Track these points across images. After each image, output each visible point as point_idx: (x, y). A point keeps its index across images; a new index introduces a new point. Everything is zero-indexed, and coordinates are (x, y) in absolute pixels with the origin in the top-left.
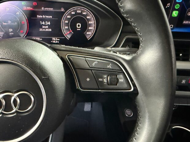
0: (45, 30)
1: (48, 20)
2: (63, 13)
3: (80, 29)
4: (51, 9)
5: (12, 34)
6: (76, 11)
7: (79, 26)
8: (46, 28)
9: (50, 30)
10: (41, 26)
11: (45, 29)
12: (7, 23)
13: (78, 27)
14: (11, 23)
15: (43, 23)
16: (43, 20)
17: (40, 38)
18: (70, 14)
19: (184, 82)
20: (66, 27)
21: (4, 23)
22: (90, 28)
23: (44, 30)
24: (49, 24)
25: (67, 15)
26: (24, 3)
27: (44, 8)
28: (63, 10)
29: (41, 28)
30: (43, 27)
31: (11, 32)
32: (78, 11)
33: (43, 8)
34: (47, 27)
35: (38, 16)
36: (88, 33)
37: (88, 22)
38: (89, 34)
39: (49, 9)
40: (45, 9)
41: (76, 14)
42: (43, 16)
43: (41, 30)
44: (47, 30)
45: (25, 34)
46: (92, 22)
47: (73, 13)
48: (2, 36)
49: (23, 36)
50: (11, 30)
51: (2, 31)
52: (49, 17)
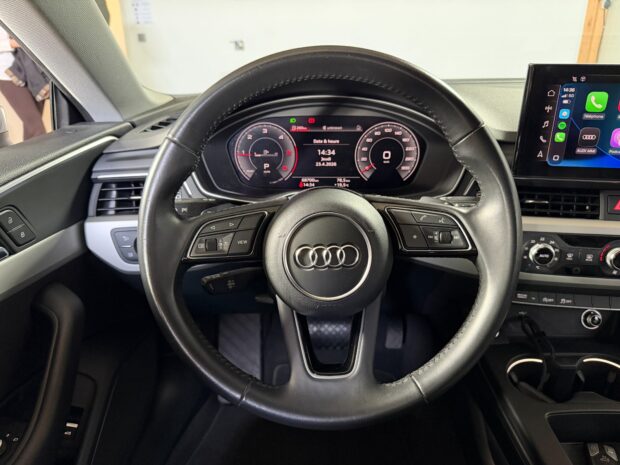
0: (325, 164)
1: (331, 147)
2: (360, 134)
3: (388, 162)
4: (339, 128)
5: (268, 173)
6: (382, 130)
7: (387, 155)
8: (327, 161)
9: (335, 164)
10: (318, 158)
11: (325, 162)
12: (262, 153)
13: (384, 158)
14: (268, 154)
15: (323, 153)
16: (323, 147)
17: (316, 179)
18: (372, 136)
19: (589, 258)
20: (364, 159)
21: (257, 154)
22: (407, 159)
23: (323, 164)
25: (367, 138)
26: (294, 121)
27: (326, 128)
28: (359, 129)
29: (319, 160)
30: (323, 159)
31: (267, 169)
32: (386, 130)
33: (324, 128)
34: (329, 159)
35: (315, 141)
36: (403, 168)
37: (405, 149)
38: (406, 170)
39: (336, 128)
40: (329, 128)
41: (384, 134)
42: (323, 141)
43: (318, 164)
44: (329, 164)
45: (289, 171)
46: (412, 148)
47: (377, 133)
48: (250, 176)
49: (286, 175)
50: (266, 166)
51: (252, 168)
52: (335, 142)
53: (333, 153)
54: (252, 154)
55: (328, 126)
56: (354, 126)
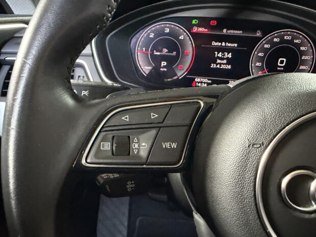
0: (220, 66)
1: (228, 50)
2: (259, 39)
3: (282, 69)
4: (239, 32)
5: (164, 71)
6: (282, 37)
7: (282, 62)
8: (222, 63)
9: (229, 67)
11: (220, 64)
12: (161, 51)
13: (279, 64)
14: (166, 52)
15: (220, 55)
16: (220, 49)
17: (209, 80)
18: (270, 42)
20: (258, 64)
21: (156, 52)
22: (302, 67)
23: (218, 66)
24: (230, 57)
25: (265, 43)
26: (196, 22)
27: (227, 31)
28: (259, 34)
29: (215, 62)
30: (219, 61)
31: (164, 67)
32: (285, 37)
33: (225, 31)
34: (225, 61)
35: (214, 44)
37: (301, 57)
39: (236, 32)
40: (229, 32)
41: (283, 41)
42: (222, 43)
43: (213, 66)
44: (223, 67)
45: (185, 71)
46: (309, 57)
47: (276, 40)
48: (147, 73)
49: (181, 73)
50: (164, 63)
51: (150, 64)
52: (233, 45)
53: (230, 56)
54: (152, 51)
55: (228, 29)
56: (255, 31)
